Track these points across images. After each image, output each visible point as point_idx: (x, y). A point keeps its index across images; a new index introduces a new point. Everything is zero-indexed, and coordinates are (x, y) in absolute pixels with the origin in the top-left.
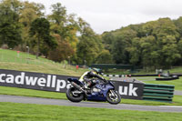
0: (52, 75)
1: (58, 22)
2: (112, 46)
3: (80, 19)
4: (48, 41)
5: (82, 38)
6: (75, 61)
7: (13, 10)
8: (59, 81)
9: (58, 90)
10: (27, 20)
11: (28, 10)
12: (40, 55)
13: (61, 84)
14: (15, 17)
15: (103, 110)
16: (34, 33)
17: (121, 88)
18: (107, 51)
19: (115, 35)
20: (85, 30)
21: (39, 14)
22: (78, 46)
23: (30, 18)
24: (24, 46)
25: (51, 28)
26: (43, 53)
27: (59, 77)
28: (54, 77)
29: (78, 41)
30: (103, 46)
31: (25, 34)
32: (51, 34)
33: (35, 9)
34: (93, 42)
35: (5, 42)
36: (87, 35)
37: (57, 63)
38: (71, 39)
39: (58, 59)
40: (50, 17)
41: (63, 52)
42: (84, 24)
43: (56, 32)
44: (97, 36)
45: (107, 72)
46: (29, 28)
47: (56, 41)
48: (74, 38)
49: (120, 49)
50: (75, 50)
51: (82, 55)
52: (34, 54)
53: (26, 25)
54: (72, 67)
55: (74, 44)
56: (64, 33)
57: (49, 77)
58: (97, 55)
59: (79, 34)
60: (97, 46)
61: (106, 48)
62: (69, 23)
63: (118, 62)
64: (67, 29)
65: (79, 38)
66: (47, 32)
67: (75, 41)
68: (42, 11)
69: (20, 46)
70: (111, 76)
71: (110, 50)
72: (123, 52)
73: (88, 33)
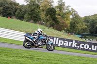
0: (56, 38)
1: (60, 10)
2: (89, 24)
3: (72, 9)
4: (55, 20)
5: (73, 19)
6: (68, 31)
7: (37, 2)
8: (60, 41)
9: (59, 45)
10: (44, 8)
11: (45, 3)
12: (50, 27)
13: (61, 43)
14: (38, 6)
15: (84, 58)
16: (48, 15)
17: (93, 46)
18: (86, 27)
19: (91, 18)
20: (74, 15)
21: (51, 5)
22: (70, 23)
23: (46, 7)
24: (42, 22)
25: (57, 13)
26: (52, 26)
27: (60, 39)
28: (58, 39)
29: (71, 20)
30: (84, 24)
31: (43, 15)
32: (56, 16)
33: (49, 2)
34: (79, 21)
35: (32, 19)
36: (76, 18)
37: (59, 32)
38: (67, 19)
39: (59, 29)
40: (56, 7)
41: (62, 26)
42: (74, 11)
43: (59, 15)
44: (81, 18)
45: (85, 38)
46: (45, 13)
47: (59, 20)
48: (68, 19)
49: (93, 26)
50: (69, 25)
51: (72, 28)
52: (47, 26)
53: (43, 11)
54: (67, 34)
55: (69, 22)
56: (64, 16)
57: (55, 38)
58: (80, 28)
59: (71, 17)
60: (80, 24)
61: (85, 25)
62: (67, 11)
63: (92, 33)
64: (65, 14)
65: (71, 19)
66: (54, 15)
67: (69, 20)
68: (52, 4)
69: (40, 21)
70: (87, 40)
71: (88, 26)
72: (95, 27)
73: (76, 16)
